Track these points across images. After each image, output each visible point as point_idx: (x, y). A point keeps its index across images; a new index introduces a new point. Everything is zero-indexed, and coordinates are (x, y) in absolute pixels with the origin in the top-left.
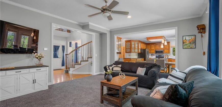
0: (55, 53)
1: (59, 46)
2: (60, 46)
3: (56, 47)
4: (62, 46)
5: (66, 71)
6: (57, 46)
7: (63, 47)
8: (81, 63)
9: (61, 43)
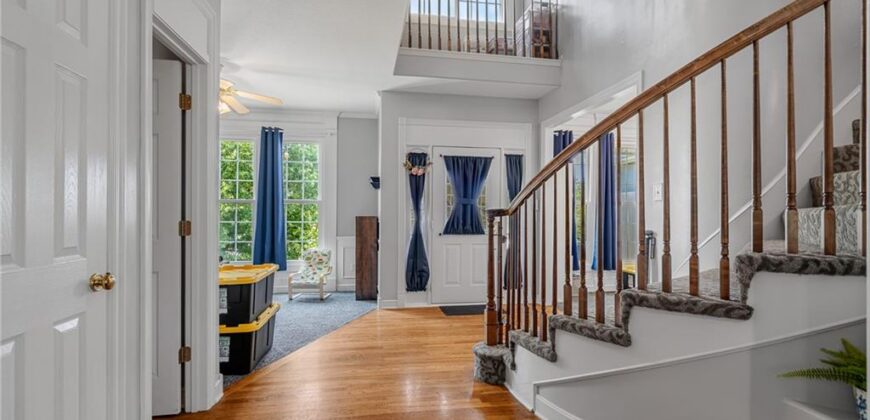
0: (465, 206)
1: (487, 162)
2: (491, 159)
3: (471, 165)
4: (508, 157)
5: (484, 358)
6: (475, 160)
7: (515, 163)
8: (626, 320)
9: (494, 140)
